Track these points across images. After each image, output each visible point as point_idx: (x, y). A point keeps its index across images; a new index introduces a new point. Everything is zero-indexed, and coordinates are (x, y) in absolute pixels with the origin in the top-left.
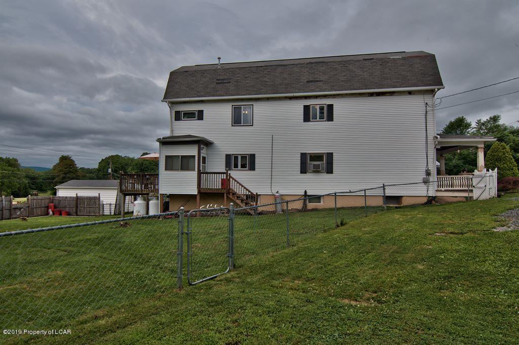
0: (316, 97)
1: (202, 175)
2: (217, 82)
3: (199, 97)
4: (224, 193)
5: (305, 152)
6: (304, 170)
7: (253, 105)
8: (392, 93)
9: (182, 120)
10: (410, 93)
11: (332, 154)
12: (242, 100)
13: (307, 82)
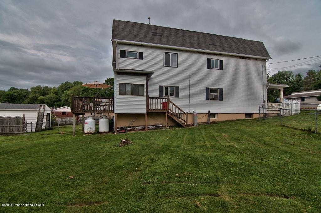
0: (214, 54)
1: (150, 99)
2: (153, 34)
3: (141, 42)
4: (165, 113)
5: (208, 87)
6: (207, 99)
7: (177, 54)
8: (249, 58)
9: (126, 58)
10: (256, 59)
11: (222, 89)
12: (170, 49)
13: (209, 44)
